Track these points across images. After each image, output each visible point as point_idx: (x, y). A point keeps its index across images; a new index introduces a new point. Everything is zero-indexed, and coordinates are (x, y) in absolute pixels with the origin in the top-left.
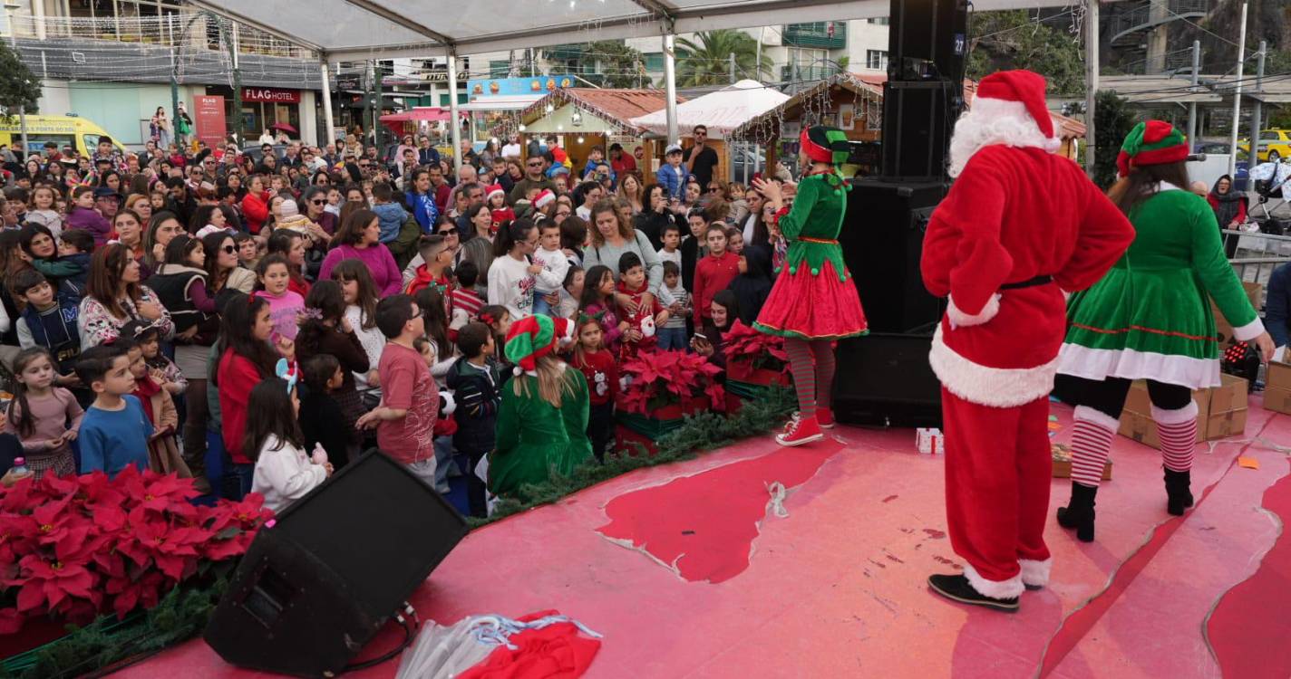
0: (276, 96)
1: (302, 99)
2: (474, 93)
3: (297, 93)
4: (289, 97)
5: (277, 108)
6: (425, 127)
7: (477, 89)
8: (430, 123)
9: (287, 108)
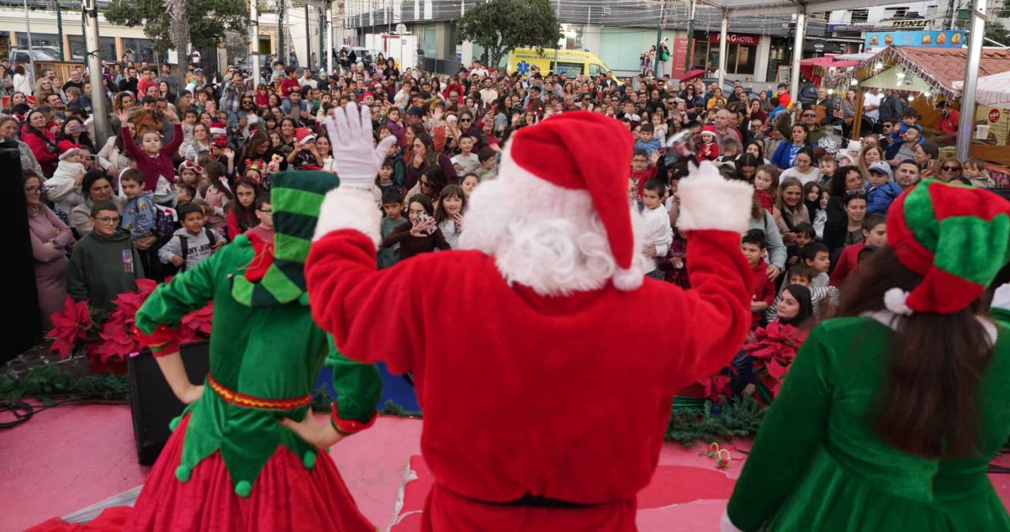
0: (740, 39)
1: (760, 42)
2: (870, 44)
3: (757, 37)
4: (749, 40)
5: (739, 49)
6: (832, 72)
7: (874, 41)
8: (838, 68)
9: (747, 49)
